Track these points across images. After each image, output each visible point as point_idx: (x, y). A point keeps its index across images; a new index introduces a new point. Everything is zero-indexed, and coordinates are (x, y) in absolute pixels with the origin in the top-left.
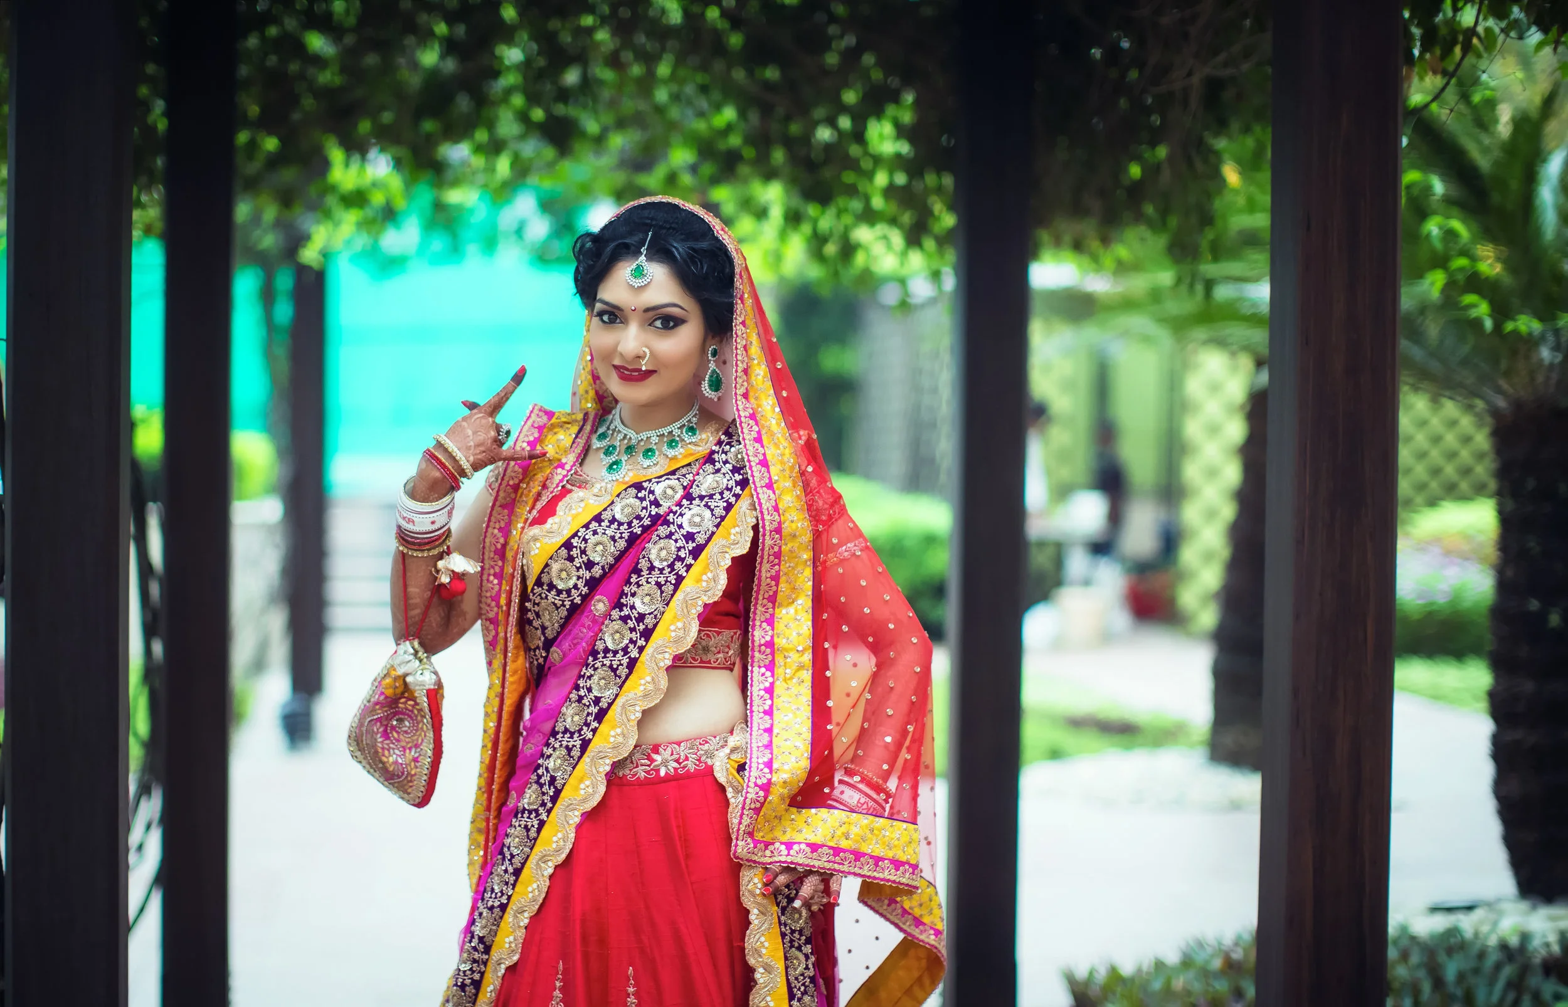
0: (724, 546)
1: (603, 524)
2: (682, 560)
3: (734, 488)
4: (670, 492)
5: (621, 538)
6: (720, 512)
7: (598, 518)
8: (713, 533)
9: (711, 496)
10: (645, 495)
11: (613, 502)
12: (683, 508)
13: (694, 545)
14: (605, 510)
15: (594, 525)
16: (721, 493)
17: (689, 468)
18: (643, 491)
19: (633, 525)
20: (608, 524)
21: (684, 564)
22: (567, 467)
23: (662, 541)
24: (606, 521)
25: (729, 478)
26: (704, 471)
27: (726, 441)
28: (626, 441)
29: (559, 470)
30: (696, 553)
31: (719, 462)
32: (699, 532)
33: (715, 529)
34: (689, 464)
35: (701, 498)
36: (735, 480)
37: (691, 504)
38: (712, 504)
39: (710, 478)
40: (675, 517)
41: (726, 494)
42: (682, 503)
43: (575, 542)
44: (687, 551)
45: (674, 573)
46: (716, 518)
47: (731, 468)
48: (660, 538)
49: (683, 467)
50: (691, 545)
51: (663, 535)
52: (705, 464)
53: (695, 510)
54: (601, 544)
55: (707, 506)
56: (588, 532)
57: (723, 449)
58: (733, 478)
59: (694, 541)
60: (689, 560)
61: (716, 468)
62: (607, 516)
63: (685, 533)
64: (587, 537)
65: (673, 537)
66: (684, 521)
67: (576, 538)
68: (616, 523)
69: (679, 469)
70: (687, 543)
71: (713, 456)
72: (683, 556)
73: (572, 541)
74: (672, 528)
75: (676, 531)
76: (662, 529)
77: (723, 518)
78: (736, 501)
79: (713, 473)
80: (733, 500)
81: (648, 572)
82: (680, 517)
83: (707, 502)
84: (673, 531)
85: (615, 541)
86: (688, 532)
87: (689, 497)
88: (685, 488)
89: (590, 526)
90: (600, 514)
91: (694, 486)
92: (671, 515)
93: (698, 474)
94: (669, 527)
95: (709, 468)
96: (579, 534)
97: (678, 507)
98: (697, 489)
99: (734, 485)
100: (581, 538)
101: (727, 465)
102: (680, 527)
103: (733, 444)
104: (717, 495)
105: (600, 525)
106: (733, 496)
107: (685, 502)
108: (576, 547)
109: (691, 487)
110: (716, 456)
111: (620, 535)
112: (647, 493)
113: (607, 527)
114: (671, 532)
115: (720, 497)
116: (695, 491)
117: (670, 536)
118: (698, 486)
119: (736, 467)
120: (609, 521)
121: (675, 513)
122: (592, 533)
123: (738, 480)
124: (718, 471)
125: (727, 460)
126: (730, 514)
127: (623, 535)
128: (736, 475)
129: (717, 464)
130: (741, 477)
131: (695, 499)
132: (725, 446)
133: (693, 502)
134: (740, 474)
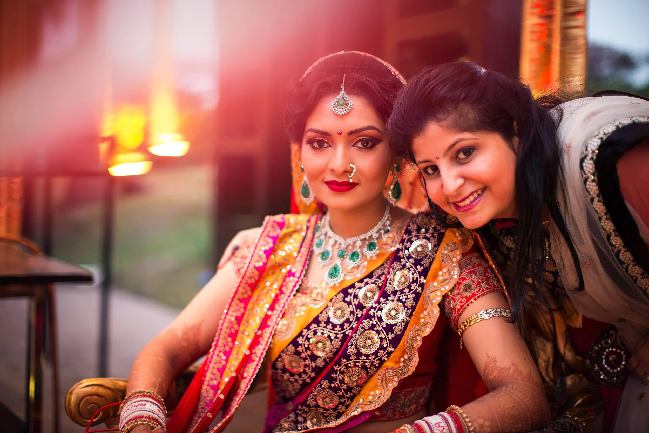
0: (417, 330)
1: (321, 325)
2: (385, 349)
3: (419, 279)
4: (369, 294)
5: (336, 337)
6: (410, 303)
7: (316, 321)
8: (407, 323)
9: (402, 291)
10: (351, 299)
11: (327, 307)
12: (381, 304)
13: (393, 335)
14: (322, 312)
15: (314, 326)
16: (409, 287)
17: (382, 268)
18: (349, 296)
19: (345, 327)
20: (325, 325)
21: (386, 351)
22: (297, 275)
23: (366, 332)
24: (323, 322)
25: (413, 272)
26: (393, 269)
27: (407, 238)
28: (337, 246)
29: (292, 278)
30: (395, 342)
31: (404, 258)
32: (396, 324)
33: (408, 319)
34: (383, 265)
35: (395, 293)
36: (419, 272)
37: (387, 300)
38: (403, 298)
39: (399, 274)
40: (375, 312)
41: (414, 286)
42: (381, 301)
43: (300, 340)
44: (388, 342)
45: (377, 359)
46: (408, 309)
47: (413, 262)
48: (365, 330)
49: (378, 268)
50: (391, 336)
51: (367, 327)
52: (393, 263)
53: (390, 305)
54: (321, 342)
55: (399, 300)
56: (309, 332)
57: (406, 246)
58: (417, 271)
59: (392, 332)
60: (391, 349)
61: (402, 264)
62: (323, 318)
63: (385, 326)
64: (309, 336)
65: (376, 329)
66: (383, 314)
67: (301, 337)
68: (330, 325)
69: (374, 270)
70: (388, 334)
71: (399, 255)
72: (385, 346)
73: (298, 340)
74: (374, 321)
75: (377, 323)
76: (366, 322)
77: (413, 308)
78: (422, 290)
79: (401, 269)
80: (419, 290)
81: (355, 357)
82: (379, 312)
83: (399, 297)
84: (375, 323)
85: (331, 340)
86: (387, 324)
87: (385, 295)
88: (380, 288)
89: (311, 327)
90: (318, 317)
91: (387, 285)
92: (372, 310)
93: (389, 273)
94: (371, 320)
95: (396, 265)
96: (303, 334)
97: (377, 304)
98: (390, 286)
99: (418, 277)
100: (305, 337)
101: (410, 260)
102: (380, 319)
103: (412, 239)
104: (406, 289)
105: (318, 326)
106: (419, 287)
107: (382, 300)
108: (301, 345)
109: (386, 286)
110: (401, 254)
111: (335, 335)
112: (352, 298)
113: (324, 327)
114: (373, 324)
115: (408, 290)
116: (389, 289)
117: (372, 327)
118: (390, 284)
119: (418, 259)
120: (325, 322)
121: (375, 309)
122: (312, 333)
123: (420, 271)
124: (404, 266)
125: (409, 255)
126: (419, 303)
127: (338, 336)
128: (418, 267)
129: (402, 260)
130: (422, 267)
131: (389, 296)
132: (407, 243)
133: (389, 298)
134: (421, 265)
